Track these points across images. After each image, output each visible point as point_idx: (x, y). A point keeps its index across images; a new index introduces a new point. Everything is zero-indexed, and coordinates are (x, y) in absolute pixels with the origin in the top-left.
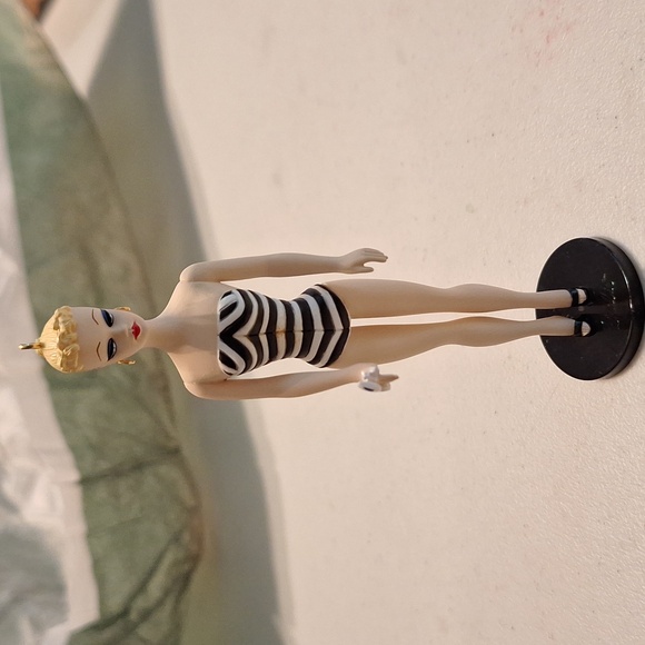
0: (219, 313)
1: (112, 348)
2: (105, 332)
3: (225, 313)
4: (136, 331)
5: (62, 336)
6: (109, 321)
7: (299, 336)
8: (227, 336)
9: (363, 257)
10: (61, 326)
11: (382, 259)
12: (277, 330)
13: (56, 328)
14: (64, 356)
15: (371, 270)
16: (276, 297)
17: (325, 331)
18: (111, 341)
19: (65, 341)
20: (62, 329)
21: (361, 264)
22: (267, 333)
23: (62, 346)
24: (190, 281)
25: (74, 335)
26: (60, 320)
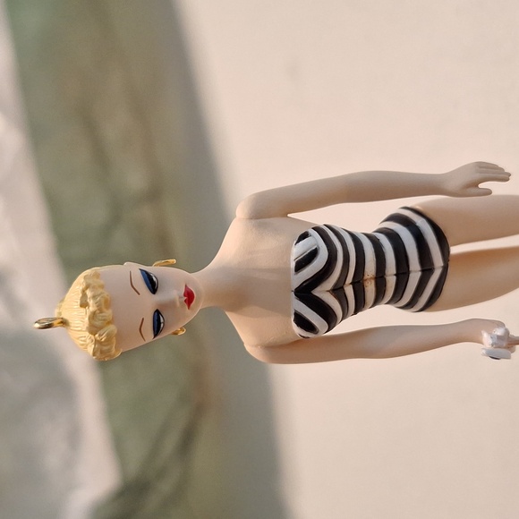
0: (293, 265)
1: (159, 323)
2: (149, 302)
3: (302, 264)
4: (189, 297)
5: (93, 316)
6: (152, 285)
7: (391, 281)
8: (305, 293)
9: (478, 176)
10: (91, 302)
11: (503, 177)
12: (366, 277)
13: (84, 304)
14: (97, 342)
15: (488, 192)
16: (358, 230)
17: (423, 271)
18: (158, 314)
19: (98, 323)
20: (92, 308)
21: (475, 185)
22: (353, 283)
23: (93, 329)
24: (251, 218)
25: (108, 313)
26: (89, 293)
